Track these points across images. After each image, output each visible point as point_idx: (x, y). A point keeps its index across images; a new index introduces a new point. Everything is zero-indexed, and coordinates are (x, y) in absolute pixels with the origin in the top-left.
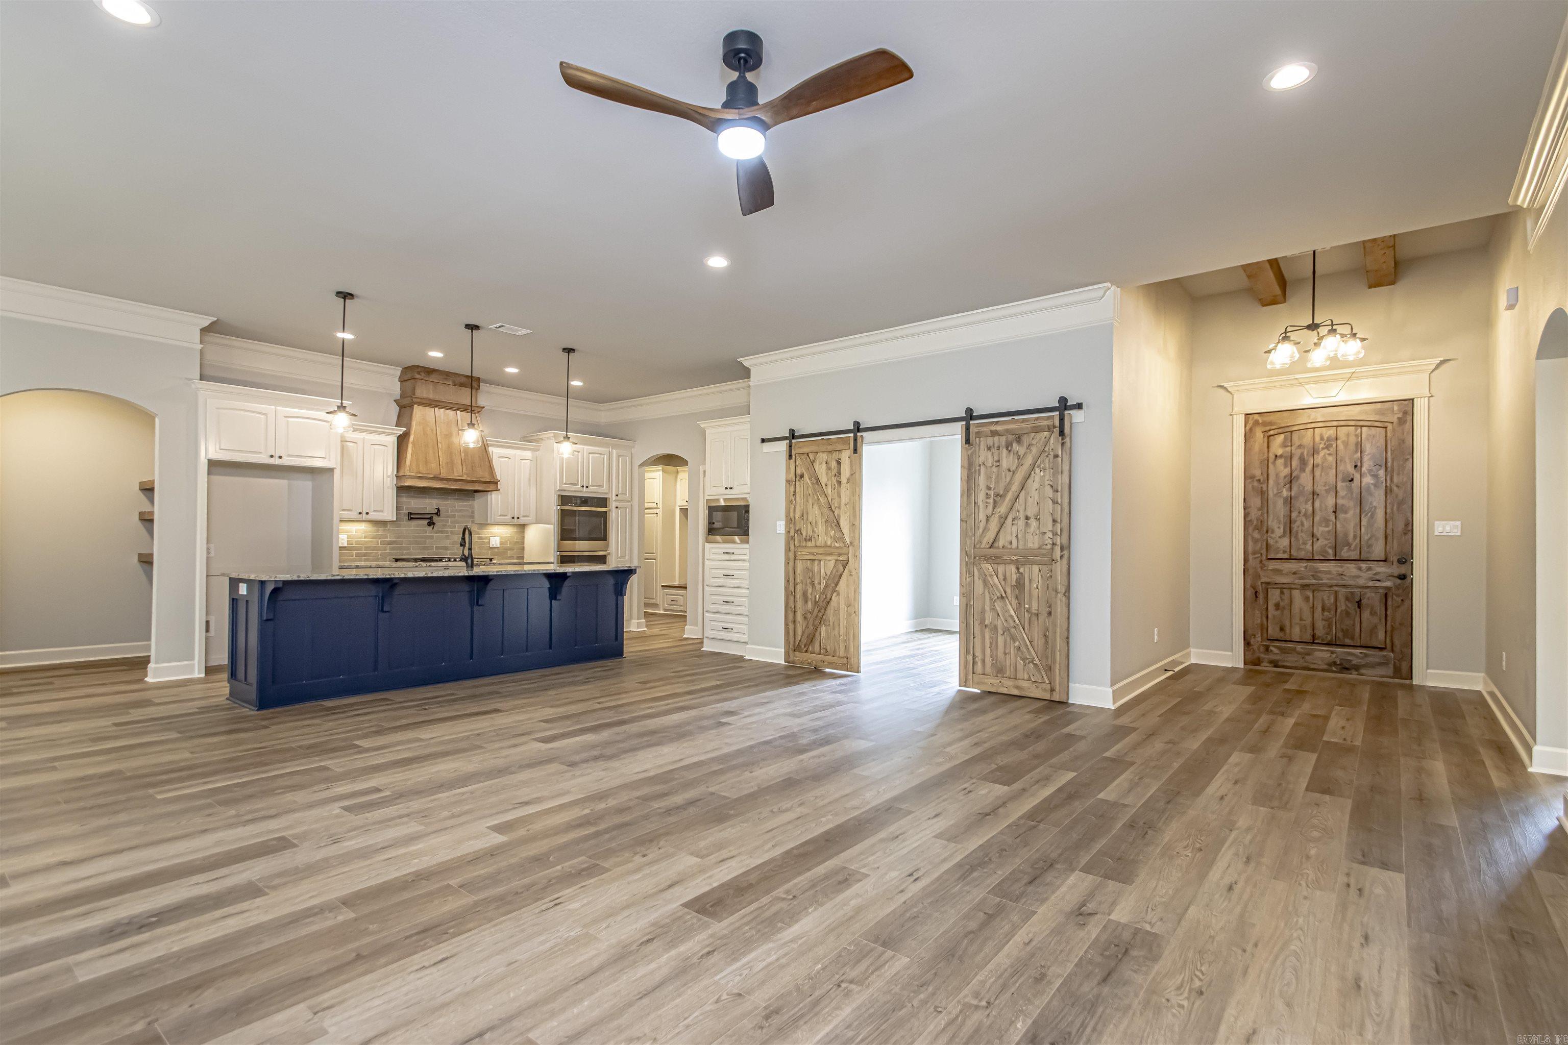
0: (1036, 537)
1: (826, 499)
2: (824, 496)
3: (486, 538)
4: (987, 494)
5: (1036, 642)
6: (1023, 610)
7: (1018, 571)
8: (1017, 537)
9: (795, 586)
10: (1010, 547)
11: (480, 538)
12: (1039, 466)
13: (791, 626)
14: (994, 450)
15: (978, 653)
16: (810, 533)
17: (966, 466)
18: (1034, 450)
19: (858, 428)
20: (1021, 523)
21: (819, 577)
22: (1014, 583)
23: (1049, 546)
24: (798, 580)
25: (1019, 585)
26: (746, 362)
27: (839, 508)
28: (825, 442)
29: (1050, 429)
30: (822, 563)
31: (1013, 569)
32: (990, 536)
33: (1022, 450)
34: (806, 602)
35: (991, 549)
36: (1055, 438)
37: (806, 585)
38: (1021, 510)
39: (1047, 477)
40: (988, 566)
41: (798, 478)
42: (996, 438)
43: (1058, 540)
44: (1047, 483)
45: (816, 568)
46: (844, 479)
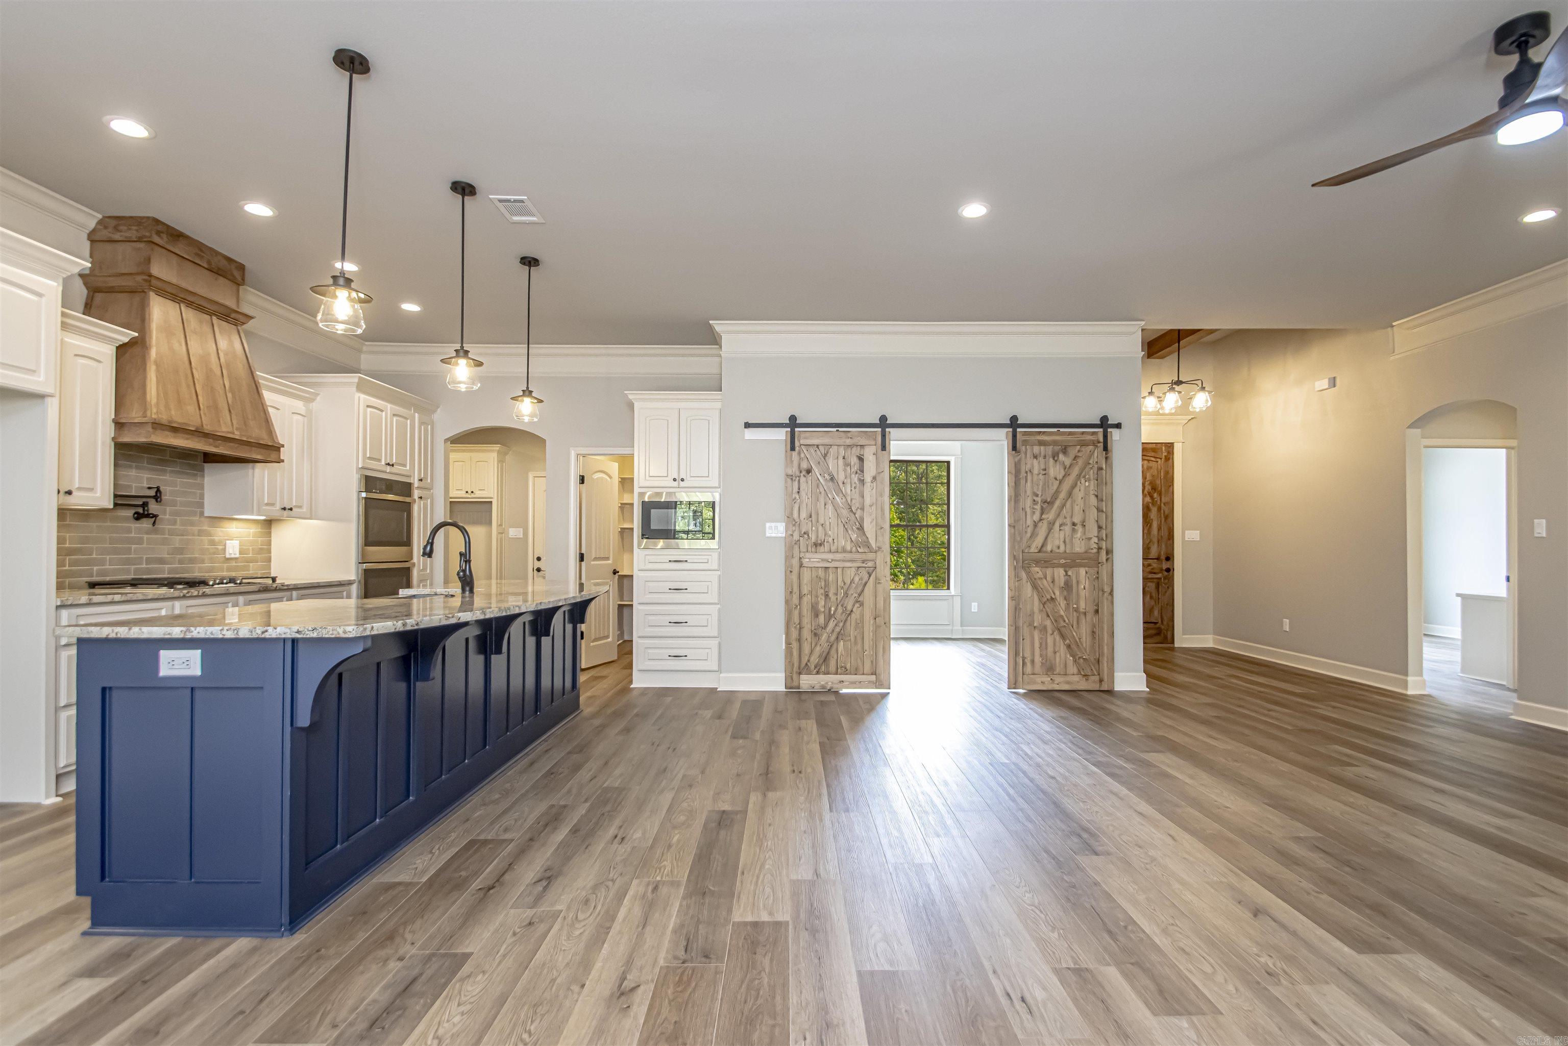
0: (1083, 542)
1: (844, 500)
2: (841, 495)
3: (220, 542)
4: (1034, 501)
5: (1084, 638)
6: (1071, 610)
7: (1067, 574)
8: (1065, 542)
9: (800, 598)
10: (1058, 551)
11: (213, 543)
12: (1084, 477)
13: (795, 645)
14: (1041, 459)
15: (1028, 654)
16: (821, 536)
17: (1014, 472)
18: (1080, 462)
19: (883, 423)
20: (1068, 529)
21: (835, 586)
22: (1062, 585)
23: (1095, 551)
24: (805, 590)
25: (1068, 586)
26: (719, 326)
27: (863, 509)
28: (842, 434)
29: (1095, 444)
30: (839, 571)
31: (1061, 571)
32: (1039, 541)
33: (1068, 461)
34: (817, 616)
35: (1040, 554)
36: (1098, 452)
37: (817, 597)
38: (1068, 516)
39: (1092, 487)
40: (1037, 569)
41: (804, 473)
42: (1042, 448)
43: (1104, 545)
44: (1092, 492)
45: (831, 577)
46: (868, 478)
